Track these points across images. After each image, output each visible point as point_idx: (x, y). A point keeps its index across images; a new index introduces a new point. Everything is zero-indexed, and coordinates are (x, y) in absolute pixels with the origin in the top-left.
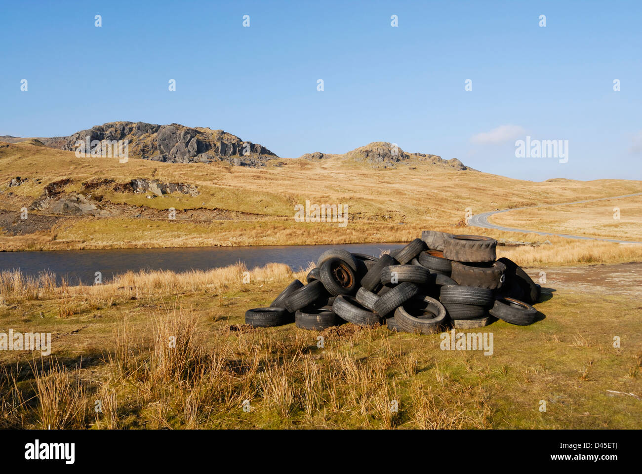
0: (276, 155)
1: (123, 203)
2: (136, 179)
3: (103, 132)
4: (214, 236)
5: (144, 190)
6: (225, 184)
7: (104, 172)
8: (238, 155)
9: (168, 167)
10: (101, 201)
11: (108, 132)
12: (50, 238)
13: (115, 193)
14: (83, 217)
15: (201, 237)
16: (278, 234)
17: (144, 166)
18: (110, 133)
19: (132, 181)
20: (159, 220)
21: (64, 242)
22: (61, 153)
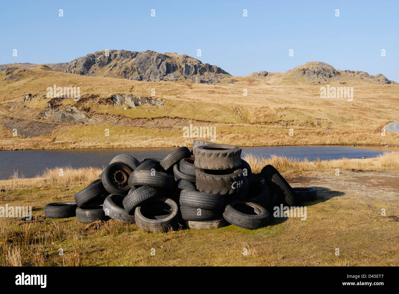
0: (229, 74)
1: (105, 113)
2: (116, 94)
3: (95, 59)
4: (174, 139)
5: (122, 103)
6: (186, 98)
7: (94, 89)
8: (198, 74)
9: (142, 84)
10: (89, 111)
11: (98, 59)
12: (50, 140)
13: (100, 105)
14: (75, 124)
15: (163, 140)
16: (224, 137)
17: (124, 84)
18: (100, 59)
19: (112, 96)
20: (132, 126)
21: (60, 143)
22: (63, 75)
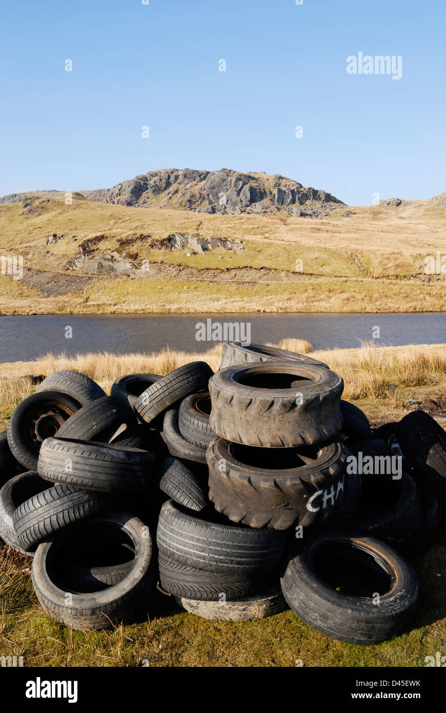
0: (342, 203)
1: (159, 262)
2: (175, 234)
3: (147, 182)
4: (258, 300)
5: (183, 247)
6: (277, 239)
7: (145, 226)
8: (297, 203)
9: (214, 219)
10: (136, 259)
11: (152, 182)
12: (82, 300)
13: (152, 250)
14: (116, 276)
15: (243, 301)
16: (333, 298)
17: (188, 219)
18: (154, 182)
19: (169, 236)
20: (198, 281)
21: (94, 305)
22: (101, 207)
